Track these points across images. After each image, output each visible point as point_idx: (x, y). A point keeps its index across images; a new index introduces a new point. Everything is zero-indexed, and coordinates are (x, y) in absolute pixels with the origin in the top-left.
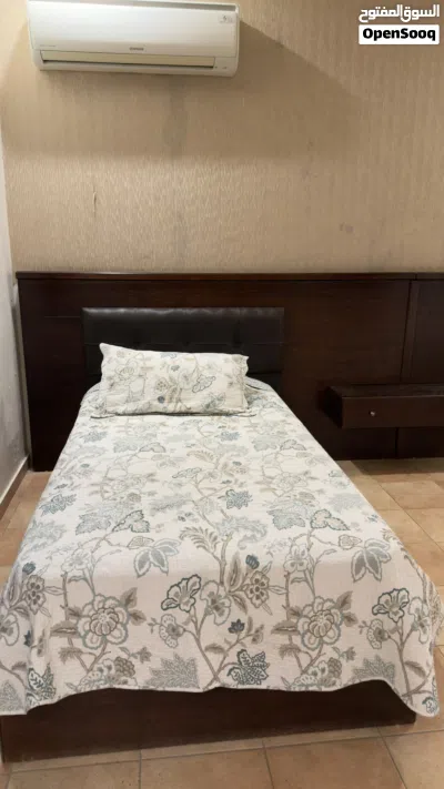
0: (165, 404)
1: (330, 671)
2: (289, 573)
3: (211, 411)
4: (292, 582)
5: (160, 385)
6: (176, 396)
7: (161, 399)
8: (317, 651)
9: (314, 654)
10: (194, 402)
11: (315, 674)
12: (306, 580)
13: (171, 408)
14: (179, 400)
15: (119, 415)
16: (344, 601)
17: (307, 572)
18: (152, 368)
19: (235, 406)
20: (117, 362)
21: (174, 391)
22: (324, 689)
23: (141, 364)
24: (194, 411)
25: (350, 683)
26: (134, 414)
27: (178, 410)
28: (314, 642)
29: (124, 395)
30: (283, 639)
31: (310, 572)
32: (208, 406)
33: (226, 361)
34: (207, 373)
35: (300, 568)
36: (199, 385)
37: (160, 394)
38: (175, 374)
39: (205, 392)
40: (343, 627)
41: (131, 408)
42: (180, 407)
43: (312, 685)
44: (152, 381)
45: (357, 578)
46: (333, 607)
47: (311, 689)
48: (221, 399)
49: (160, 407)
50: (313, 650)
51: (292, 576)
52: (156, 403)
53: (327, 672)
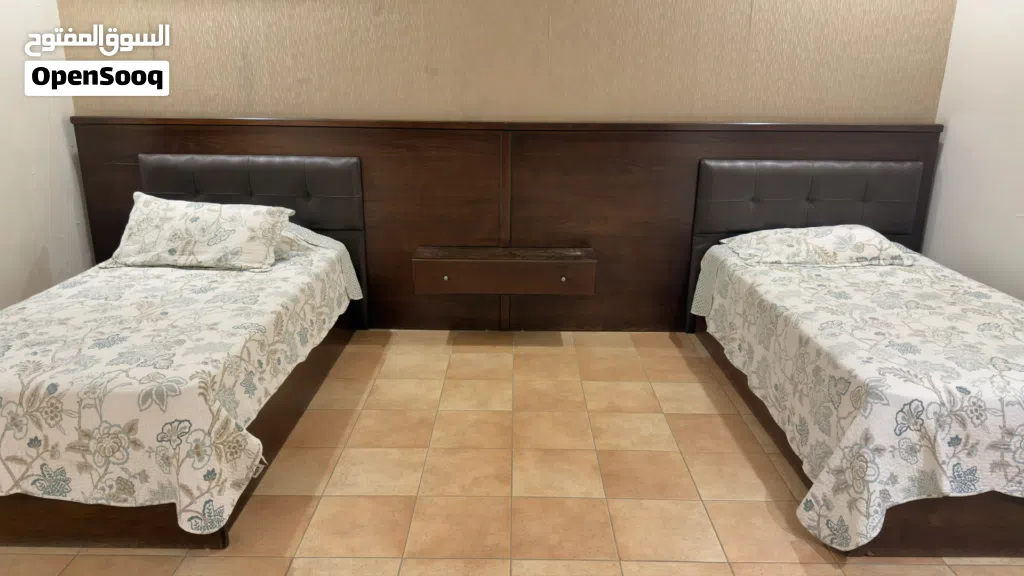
0: (176, 257)
1: (119, 489)
2: (81, 400)
3: (221, 266)
4: (84, 408)
5: (175, 236)
6: (189, 248)
7: (172, 252)
8: (104, 469)
9: (102, 471)
10: (206, 256)
11: (103, 489)
12: (96, 407)
13: (182, 261)
14: (192, 253)
15: (129, 266)
16: (131, 428)
17: (97, 400)
18: (170, 219)
19: (251, 262)
20: (141, 212)
21: (188, 243)
22: (113, 504)
23: (162, 214)
24: (205, 265)
25: (148, 503)
26: (143, 266)
27: (188, 264)
28: (100, 460)
29: (137, 247)
30: (78, 457)
31: (100, 400)
32: (220, 260)
33: (256, 213)
34: (227, 226)
35: (92, 396)
36: (216, 238)
37: (172, 245)
38: (192, 226)
39: (220, 246)
40: (130, 450)
41: (139, 259)
42: (191, 260)
43: (101, 499)
44: (167, 232)
45: (143, 408)
46: (120, 432)
47: (100, 502)
48: (236, 253)
49: (170, 259)
50: (100, 467)
51: (84, 403)
52: (167, 255)
53: (114, 490)
